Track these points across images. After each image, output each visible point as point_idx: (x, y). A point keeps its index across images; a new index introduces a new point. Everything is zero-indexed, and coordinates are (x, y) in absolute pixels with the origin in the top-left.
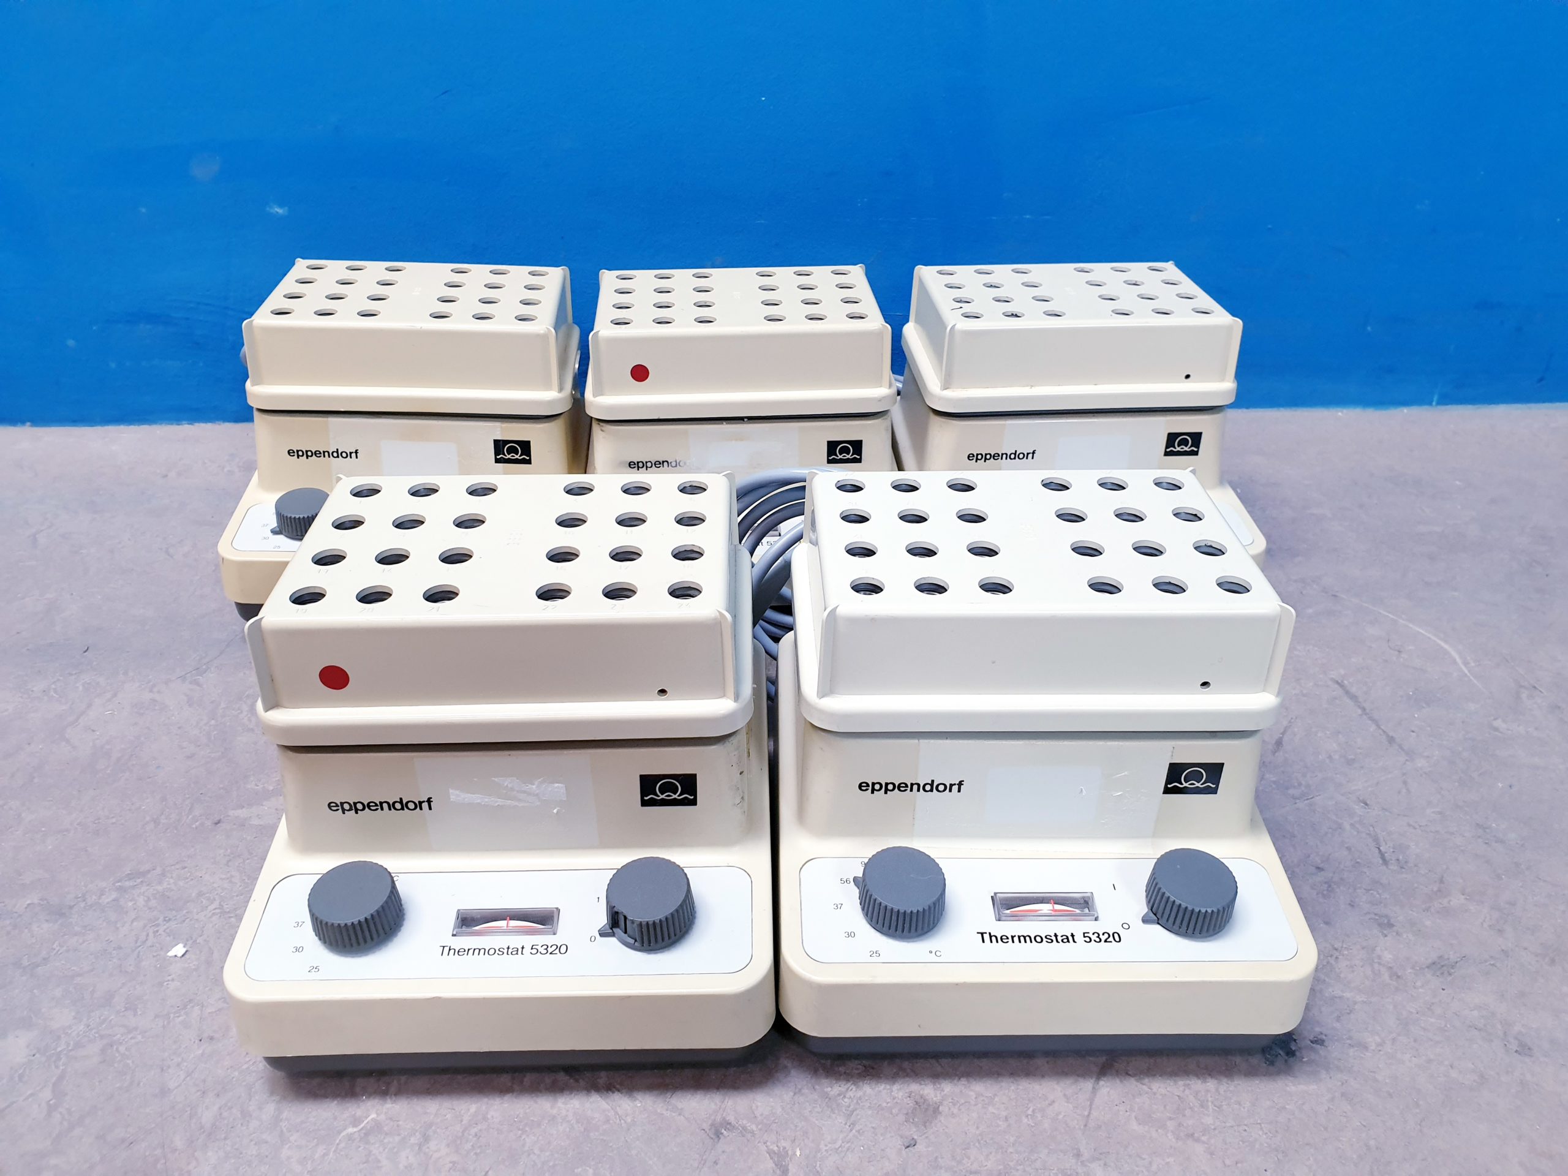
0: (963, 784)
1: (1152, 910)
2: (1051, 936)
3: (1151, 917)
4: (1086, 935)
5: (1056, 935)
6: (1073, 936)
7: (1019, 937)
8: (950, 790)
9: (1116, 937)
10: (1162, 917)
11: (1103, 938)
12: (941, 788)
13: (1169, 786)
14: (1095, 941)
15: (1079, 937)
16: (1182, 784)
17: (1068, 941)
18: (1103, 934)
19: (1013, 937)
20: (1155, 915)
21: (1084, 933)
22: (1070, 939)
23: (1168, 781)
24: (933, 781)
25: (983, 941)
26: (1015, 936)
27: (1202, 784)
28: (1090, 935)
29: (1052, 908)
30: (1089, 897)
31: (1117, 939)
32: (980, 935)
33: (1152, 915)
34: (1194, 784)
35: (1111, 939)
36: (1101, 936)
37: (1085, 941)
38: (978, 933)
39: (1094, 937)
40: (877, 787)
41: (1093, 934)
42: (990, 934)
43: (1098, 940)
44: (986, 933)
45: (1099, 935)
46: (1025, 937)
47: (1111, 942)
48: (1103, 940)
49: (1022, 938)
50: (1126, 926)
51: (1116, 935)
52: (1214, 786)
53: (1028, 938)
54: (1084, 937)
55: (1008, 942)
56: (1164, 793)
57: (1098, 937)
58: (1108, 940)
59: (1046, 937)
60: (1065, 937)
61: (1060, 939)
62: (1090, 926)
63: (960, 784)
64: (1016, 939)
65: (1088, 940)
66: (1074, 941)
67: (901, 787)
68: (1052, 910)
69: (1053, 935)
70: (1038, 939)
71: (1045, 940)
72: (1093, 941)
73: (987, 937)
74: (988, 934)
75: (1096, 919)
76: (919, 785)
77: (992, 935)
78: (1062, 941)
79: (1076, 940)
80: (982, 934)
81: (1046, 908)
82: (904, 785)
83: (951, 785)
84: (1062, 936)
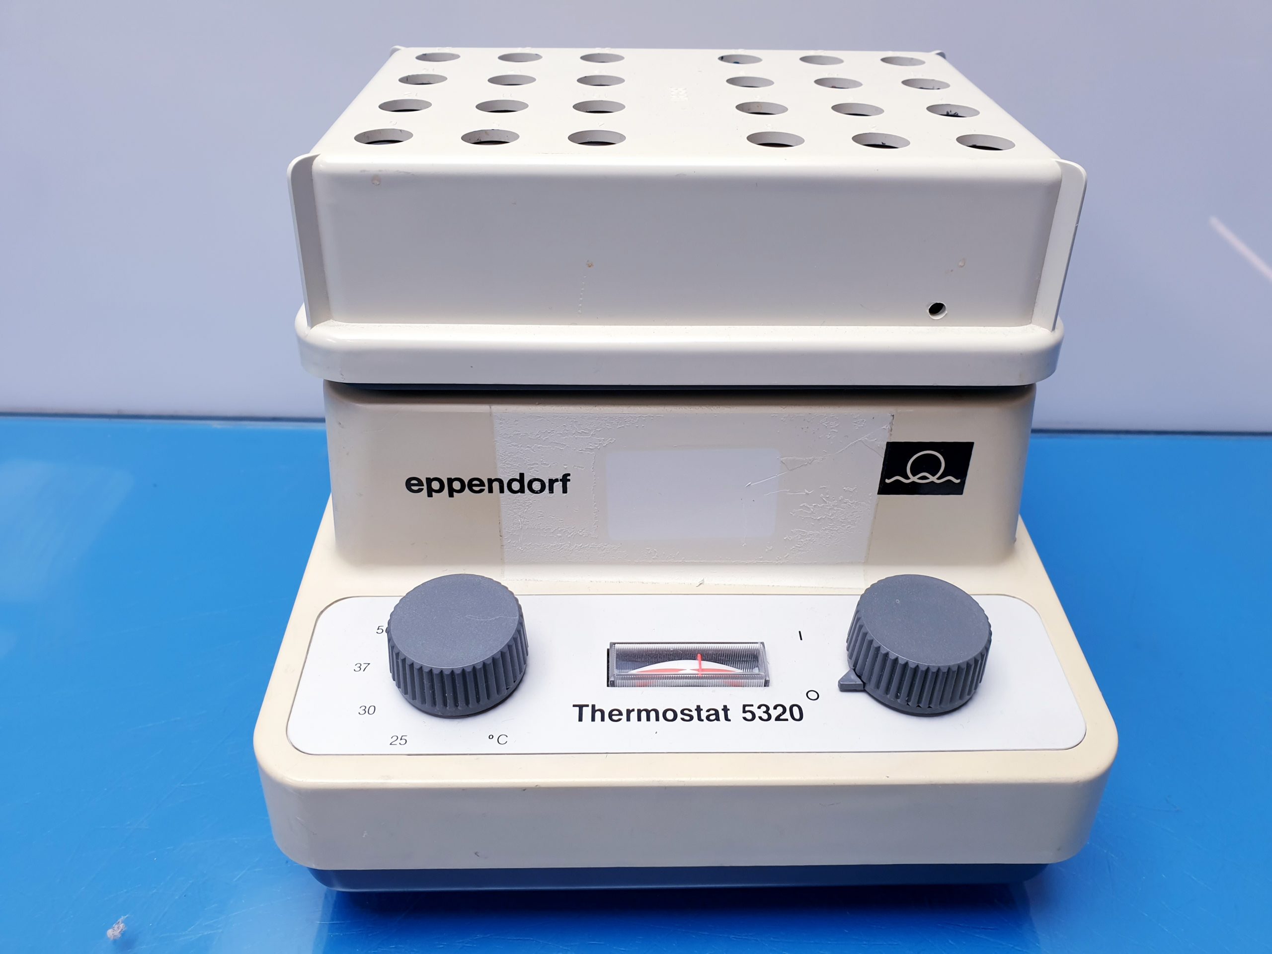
0: (569, 480)
1: (854, 670)
2: (690, 711)
3: (852, 681)
4: (747, 708)
5: (699, 709)
6: (726, 709)
7: (639, 711)
8: (551, 490)
9: (795, 713)
10: (870, 679)
11: (774, 713)
12: (536, 486)
13: (887, 481)
14: (760, 718)
15: (736, 713)
16: (908, 478)
17: (718, 719)
18: (775, 708)
19: (629, 712)
20: (859, 677)
21: (744, 706)
22: (722, 714)
23: (886, 473)
24: (522, 475)
25: (580, 719)
26: (633, 710)
27: (938, 479)
28: (754, 709)
29: (697, 667)
30: (758, 650)
31: (797, 716)
32: (577, 708)
33: (853, 676)
34: (927, 478)
35: (787, 715)
36: (771, 711)
37: (745, 718)
38: (574, 706)
39: (759, 713)
40: (436, 485)
41: (759, 707)
42: (593, 706)
43: (765, 716)
44: (587, 706)
45: (768, 708)
46: (648, 712)
47: (787, 720)
48: (773, 717)
49: (644, 714)
50: (814, 695)
51: (795, 710)
52: (958, 481)
53: (653, 714)
54: (744, 712)
55: (620, 720)
56: (878, 494)
57: (767, 712)
58: (781, 717)
59: (682, 712)
60: (713, 712)
61: (704, 715)
62: (755, 695)
63: (565, 479)
64: (634, 715)
65: (749, 716)
66: (727, 719)
67: (474, 485)
68: (698, 670)
69: (693, 708)
70: (669, 715)
71: (680, 716)
72: (757, 718)
73: (587, 712)
74: (590, 708)
75: (767, 684)
76: (501, 482)
77: (597, 708)
78: (708, 718)
79: (729, 718)
80: (581, 707)
81: (688, 667)
82: (477, 482)
83: (552, 482)
84: (708, 711)
